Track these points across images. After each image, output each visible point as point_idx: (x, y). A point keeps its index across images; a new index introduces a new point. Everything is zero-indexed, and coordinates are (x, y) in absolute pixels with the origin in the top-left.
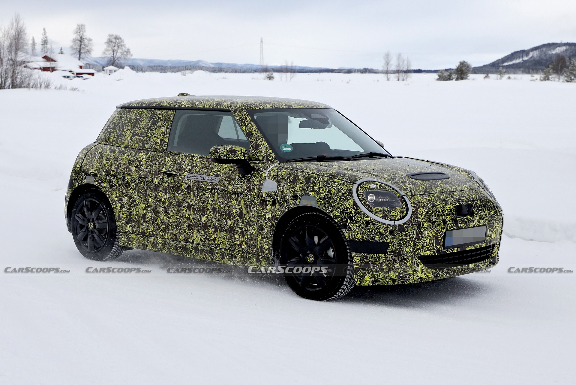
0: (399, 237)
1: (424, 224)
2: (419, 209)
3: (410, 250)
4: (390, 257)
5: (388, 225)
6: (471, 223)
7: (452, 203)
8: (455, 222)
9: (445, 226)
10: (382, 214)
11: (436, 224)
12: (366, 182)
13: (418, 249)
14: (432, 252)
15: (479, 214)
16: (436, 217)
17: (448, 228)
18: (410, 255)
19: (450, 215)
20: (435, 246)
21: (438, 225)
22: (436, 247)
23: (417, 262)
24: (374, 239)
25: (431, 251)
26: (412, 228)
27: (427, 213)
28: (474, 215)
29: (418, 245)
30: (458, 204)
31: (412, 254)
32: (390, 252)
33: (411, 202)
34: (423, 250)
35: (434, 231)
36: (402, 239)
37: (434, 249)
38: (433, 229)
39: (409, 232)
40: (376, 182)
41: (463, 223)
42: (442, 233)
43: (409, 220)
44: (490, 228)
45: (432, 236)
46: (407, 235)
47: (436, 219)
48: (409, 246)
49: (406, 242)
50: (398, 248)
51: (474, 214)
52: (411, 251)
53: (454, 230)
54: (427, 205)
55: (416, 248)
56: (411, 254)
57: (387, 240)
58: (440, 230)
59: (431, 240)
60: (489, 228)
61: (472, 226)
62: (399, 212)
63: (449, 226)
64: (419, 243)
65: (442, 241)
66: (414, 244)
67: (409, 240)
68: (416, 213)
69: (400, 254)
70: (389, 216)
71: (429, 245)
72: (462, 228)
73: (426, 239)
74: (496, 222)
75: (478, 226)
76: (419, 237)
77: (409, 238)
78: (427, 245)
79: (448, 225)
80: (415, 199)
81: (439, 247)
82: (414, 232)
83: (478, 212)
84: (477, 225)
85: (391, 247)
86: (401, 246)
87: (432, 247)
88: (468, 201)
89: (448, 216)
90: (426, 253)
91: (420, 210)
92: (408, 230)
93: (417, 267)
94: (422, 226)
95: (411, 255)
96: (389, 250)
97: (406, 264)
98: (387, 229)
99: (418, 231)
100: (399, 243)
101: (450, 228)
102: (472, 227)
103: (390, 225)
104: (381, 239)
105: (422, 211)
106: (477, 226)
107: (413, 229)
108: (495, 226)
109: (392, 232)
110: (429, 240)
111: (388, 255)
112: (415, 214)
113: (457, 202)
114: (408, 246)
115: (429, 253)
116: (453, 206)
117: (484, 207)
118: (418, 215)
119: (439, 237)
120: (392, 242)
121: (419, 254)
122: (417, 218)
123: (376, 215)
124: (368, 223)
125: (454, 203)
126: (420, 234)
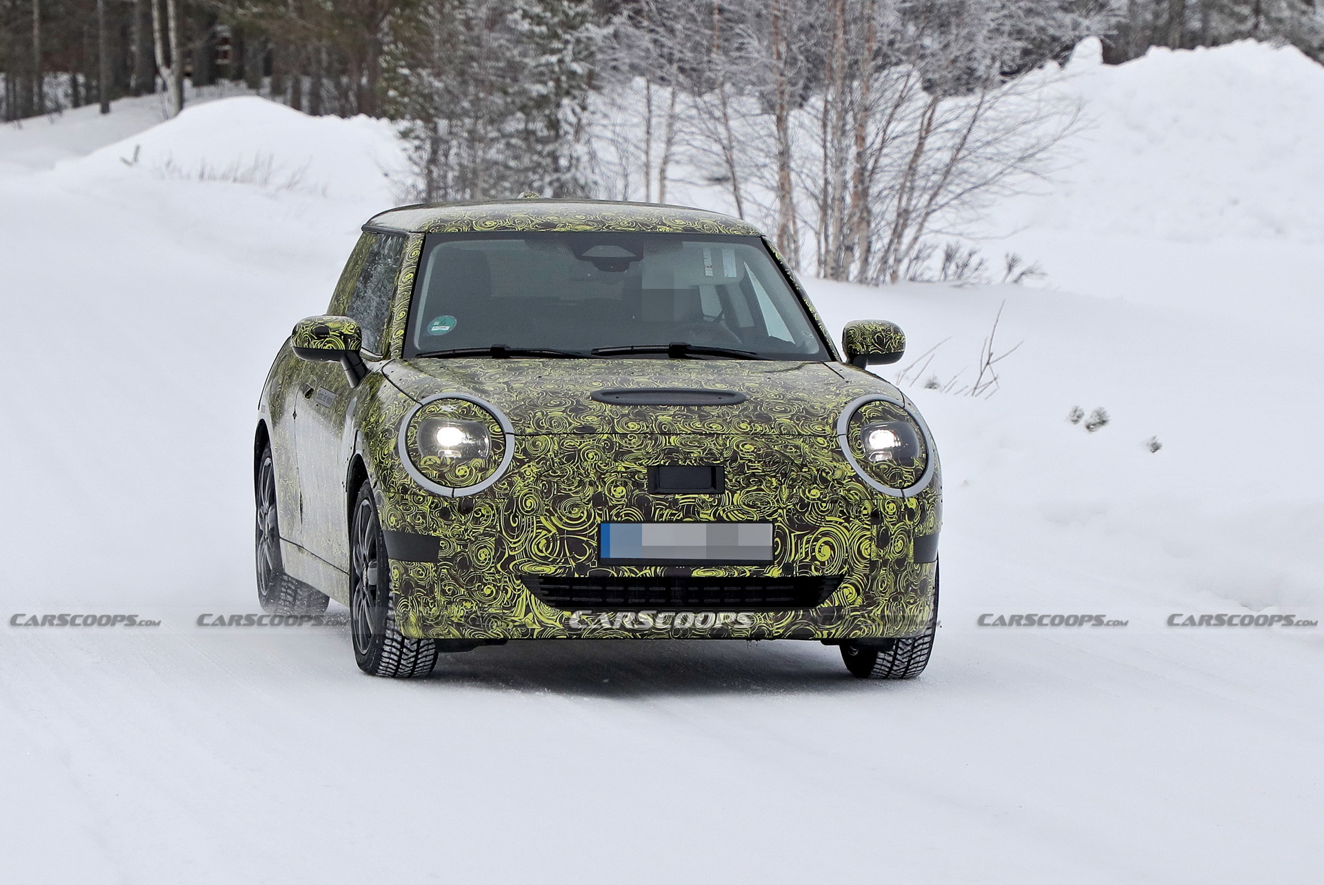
0: (460, 524)
1: (526, 500)
2: (526, 466)
3: (488, 557)
4: (445, 570)
5: (439, 496)
6: (709, 512)
7: (641, 457)
8: (642, 504)
9: (599, 510)
10: (435, 472)
11: (567, 503)
12: (441, 399)
13: (512, 558)
14: (560, 568)
15: (748, 492)
16: (573, 488)
17: (610, 516)
18: (489, 569)
19: (625, 484)
20: (568, 555)
21: (577, 505)
22: (575, 559)
23: (514, 589)
24: (413, 527)
25: (557, 566)
26: (491, 507)
27: (545, 476)
28: (724, 493)
29: (510, 548)
30: (665, 463)
31: (496, 568)
32: (445, 559)
33: (518, 448)
34: (529, 561)
35: (561, 520)
36: (466, 530)
37: (566, 562)
38: (556, 512)
39: (483, 515)
40: (463, 400)
41: (670, 507)
42: (591, 526)
43: (490, 488)
44: (798, 533)
45: (554, 531)
46: (476, 521)
47: (570, 490)
48: (485, 547)
49: (476, 538)
50: (459, 550)
51: (727, 492)
52: (490, 559)
53: (635, 522)
54: (553, 456)
55: (506, 555)
56: (491, 567)
57: (435, 531)
58: (581, 517)
59: (555, 541)
60: (790, 532)
61: (712, 518)
62: (476, 468)
63: (614, 512)
64: (515, 543)
65: (594, 545)
66: (499, 543)
67: (484, 534)
68: (516, 473)
69: (465, 564)
70: (449, 477)
71: (546, 550)
72: (670, 521)
73: (536, 537)
74: (828, 518)
75: (739, 522)
76: (513, 529)
77: (482, 528)
78: (541, 551)
79: (611, 509)
80: (534, 444)
81: (583, 558)
82: (494, 515)
83: (744, 488)
84: (734, 519)
85: (445, 547)
86: (465, 546)
87: (558, 555)
88: (709, 458)
89: (616, 486)
90: (539, 568)
91: (529, 466)
92: (480, 510)
93: (512, 600)
94: (521, 503)
95: (493, 569)
96: (441, 554)
97: (482, 590)
98: (436, 507)
99: (509, 515)
100: (461, 540)
101: (618, 515)
102: (709, 522)
103: (443, 497)
104: (425, 528)
105: (531, 470)
106: (731, 522)
107: (493, 509)
108: (821, 529)
109: (445, 514)
110: (547, 539)
111: (441, 565)
112: (510, 476)
113: (661, 457)
114: (482, 548)
115: (549, 570)
116: (641, 464)
117: (775, 477)
118: (517, 478)
119: (585, 536)
120: (446, 536)
121: (519, 570)
122: (511, 484)
123: (423, 474)
124: (405, 490)
125: (649, 459)
126: (515, 522)
